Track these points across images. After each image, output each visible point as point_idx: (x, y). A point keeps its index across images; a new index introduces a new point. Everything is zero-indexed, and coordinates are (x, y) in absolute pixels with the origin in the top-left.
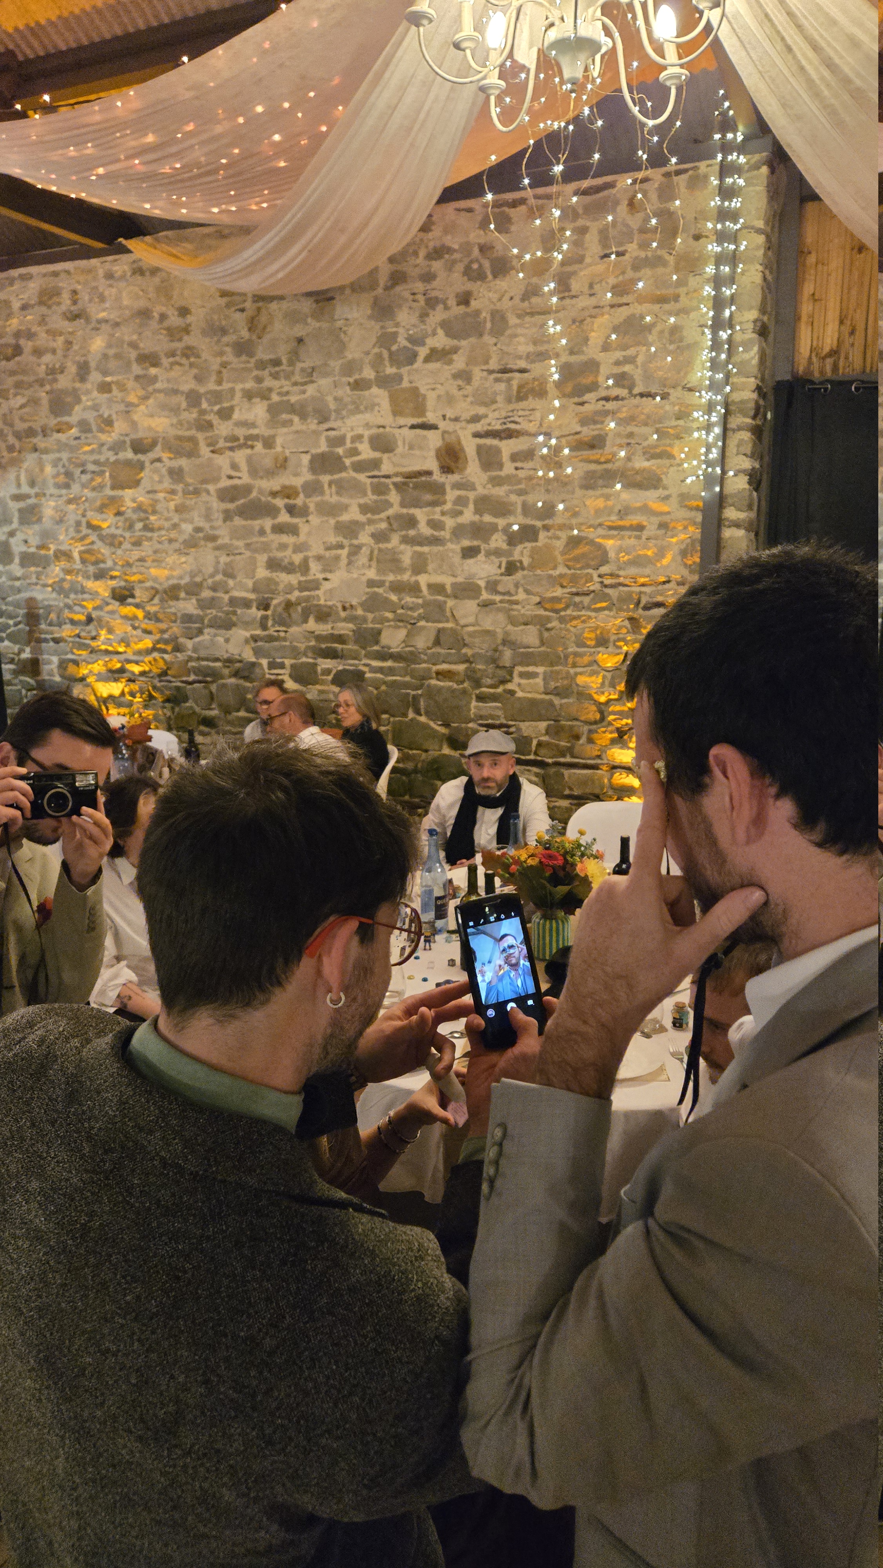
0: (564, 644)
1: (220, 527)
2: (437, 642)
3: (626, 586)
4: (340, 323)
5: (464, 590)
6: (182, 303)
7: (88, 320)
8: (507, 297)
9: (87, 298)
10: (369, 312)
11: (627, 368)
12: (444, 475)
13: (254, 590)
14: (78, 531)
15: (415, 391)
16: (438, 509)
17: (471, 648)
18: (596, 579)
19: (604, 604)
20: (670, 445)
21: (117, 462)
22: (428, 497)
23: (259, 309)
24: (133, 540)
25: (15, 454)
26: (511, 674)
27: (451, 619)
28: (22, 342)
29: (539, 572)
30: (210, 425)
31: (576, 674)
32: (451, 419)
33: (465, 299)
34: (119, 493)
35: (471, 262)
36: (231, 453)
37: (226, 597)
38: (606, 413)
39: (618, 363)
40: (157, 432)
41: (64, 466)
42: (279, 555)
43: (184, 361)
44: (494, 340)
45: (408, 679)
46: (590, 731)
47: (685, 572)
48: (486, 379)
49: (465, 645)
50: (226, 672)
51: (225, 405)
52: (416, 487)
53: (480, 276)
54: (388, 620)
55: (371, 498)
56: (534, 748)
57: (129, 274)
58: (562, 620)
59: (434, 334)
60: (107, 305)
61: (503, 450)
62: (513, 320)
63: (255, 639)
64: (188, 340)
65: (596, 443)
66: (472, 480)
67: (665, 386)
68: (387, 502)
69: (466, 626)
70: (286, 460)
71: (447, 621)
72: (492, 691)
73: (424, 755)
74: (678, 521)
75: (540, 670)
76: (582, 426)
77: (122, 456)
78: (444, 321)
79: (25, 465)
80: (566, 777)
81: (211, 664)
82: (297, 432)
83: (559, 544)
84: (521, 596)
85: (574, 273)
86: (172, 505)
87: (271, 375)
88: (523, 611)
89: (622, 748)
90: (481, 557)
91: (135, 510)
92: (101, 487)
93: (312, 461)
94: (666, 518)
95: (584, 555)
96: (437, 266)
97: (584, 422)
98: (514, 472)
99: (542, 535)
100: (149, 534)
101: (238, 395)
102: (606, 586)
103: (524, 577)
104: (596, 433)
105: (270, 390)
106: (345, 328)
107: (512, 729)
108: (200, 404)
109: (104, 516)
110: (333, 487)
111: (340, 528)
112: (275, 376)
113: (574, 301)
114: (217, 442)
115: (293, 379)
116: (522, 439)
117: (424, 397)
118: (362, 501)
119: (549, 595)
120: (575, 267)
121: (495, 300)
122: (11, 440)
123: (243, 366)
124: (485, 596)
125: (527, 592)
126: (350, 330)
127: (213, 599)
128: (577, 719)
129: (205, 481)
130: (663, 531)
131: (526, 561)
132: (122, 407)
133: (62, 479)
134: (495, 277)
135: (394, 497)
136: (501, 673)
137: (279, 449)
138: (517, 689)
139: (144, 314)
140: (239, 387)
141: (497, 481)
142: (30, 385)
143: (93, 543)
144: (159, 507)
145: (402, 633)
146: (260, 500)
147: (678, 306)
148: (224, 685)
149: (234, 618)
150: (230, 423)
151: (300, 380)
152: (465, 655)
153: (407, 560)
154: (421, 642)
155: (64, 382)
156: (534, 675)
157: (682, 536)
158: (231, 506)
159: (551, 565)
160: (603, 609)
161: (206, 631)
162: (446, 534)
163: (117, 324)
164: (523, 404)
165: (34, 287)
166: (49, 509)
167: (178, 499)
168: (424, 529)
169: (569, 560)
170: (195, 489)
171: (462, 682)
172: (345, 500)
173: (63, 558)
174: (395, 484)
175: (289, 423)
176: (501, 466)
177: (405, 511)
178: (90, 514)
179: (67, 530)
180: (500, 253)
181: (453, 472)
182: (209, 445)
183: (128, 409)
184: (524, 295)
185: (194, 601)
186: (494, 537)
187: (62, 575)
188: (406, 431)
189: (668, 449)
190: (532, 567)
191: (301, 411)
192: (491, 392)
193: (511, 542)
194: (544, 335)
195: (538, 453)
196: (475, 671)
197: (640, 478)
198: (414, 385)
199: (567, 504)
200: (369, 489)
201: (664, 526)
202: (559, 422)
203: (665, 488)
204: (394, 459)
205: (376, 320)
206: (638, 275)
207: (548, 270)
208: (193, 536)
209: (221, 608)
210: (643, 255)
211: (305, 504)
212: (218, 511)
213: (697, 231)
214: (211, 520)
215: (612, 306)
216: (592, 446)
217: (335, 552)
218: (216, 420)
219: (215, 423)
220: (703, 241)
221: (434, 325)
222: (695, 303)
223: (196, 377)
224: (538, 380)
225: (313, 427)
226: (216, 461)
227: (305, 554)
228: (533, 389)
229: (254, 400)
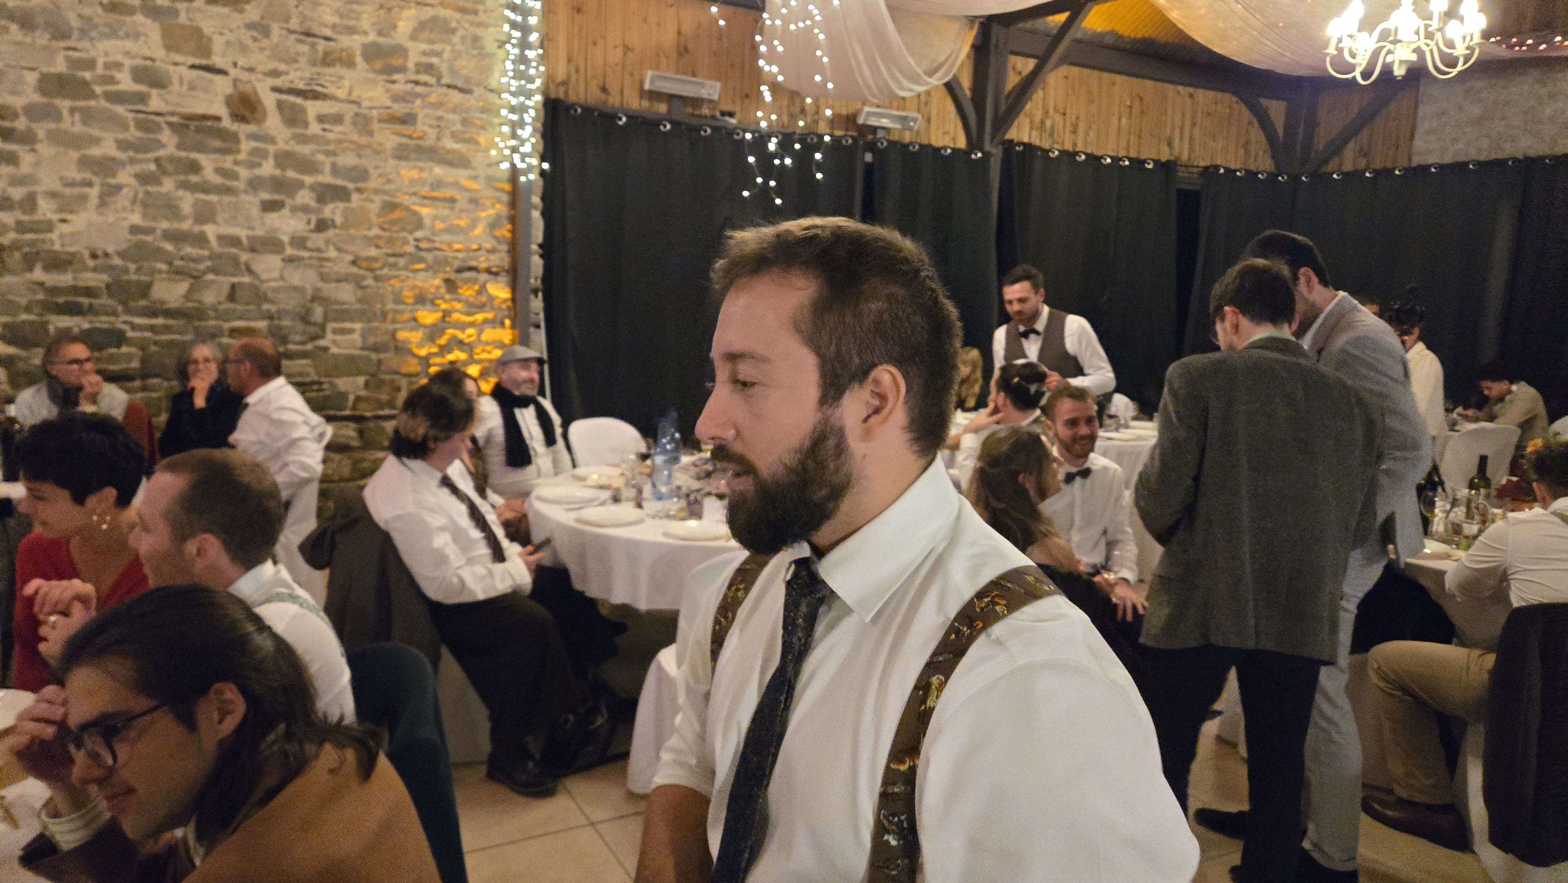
0: (381, 302)
2: (232, 296)
3: (442, 250)
5: (264, 244)
11: (435, 60)
12: (236, 124)
15: (197, 32)
16: (230, 158)
17: (274, 304)
18: (413, 243)
20: (478, 134)
22: (217, 144)
26: (323, 330)
27: (247, 273)
29: (352, 232)
31: (396, 330)
32: (243, 68)
38: (417, 95)
39: (424, 53)
44: (295, 3)
47: (493, 243)
48: (286, 38)
49: (267, 300)
52: (199, 130)
54: (160, 272)
55: (133, 134)
56: (350, 404)
58: (376, 279)
61: (308, 109)
65: (408, 120)
66: (272, 133)
67: (469, 83)
68: (158, 142)
69: (267, 281)
71: (243, 276)
72: (300, 348)
74: (486, 198)
75: (357, 326)
76: (392, 102)
82: (18, 43)
83: (374, 207)
84: (332, 253)
88: (335, 269)
90: (286, 212)
93: (40, 81)
94: (476, 195)
95: (400, 220)
97: (396, 98)
98: (321, 133)
99: (355, 197)
103: (337, 235)
104: (407, 111)
107: (325, 388)
110: (76, 115)
111: (85, 162)
116: (328, 103)
117: (210, 40)
118: (120, 136)
119: (364, 254)
124: (290, 251)
125: (339, 250)
128: (396, 375)
130: (473, 206)
131: (338, 220)
135: (167, 137)
136: (313, 330)
138: (330, 346)
141: (303, 139)
145: (183, 287)
147: (476, 19)
152: (269, 311)
153: (186, 207)
154: (209, 298)
156: (351, 331)
157: (492, 212)
159: (366, 226)
160: (420, 270)
162: (240, 185)
164: (329, 70)
168: (211, 177)
169: (384, 223)
172: (95, 132)
174: (169, 124)
176: (306, 124)
177: (183, 154)
181: (247, 122)
186: (300, 194)
188: (183, 70)
189: (475, 136)
190: (345, 226)
191: (22, 20)
192: (292, 51)
193: (322, 199)
194: (351, 11)
195: (348, 118)
196: (280, 328)
197: (450, 157)
198: (195, 24)
199: (380, 171)
200: (132, 124)
201: (474, 201)
202: (369, 95)
203: (474, 169)
204: (168, 97)
211: (29, 128)
215: (418, 3)
216: (403, 122)
217: (80, 190)
222: (492, 21)
224: (346, 51)
225: (44, 42)
227: (30, 188)
228: (340, 58)
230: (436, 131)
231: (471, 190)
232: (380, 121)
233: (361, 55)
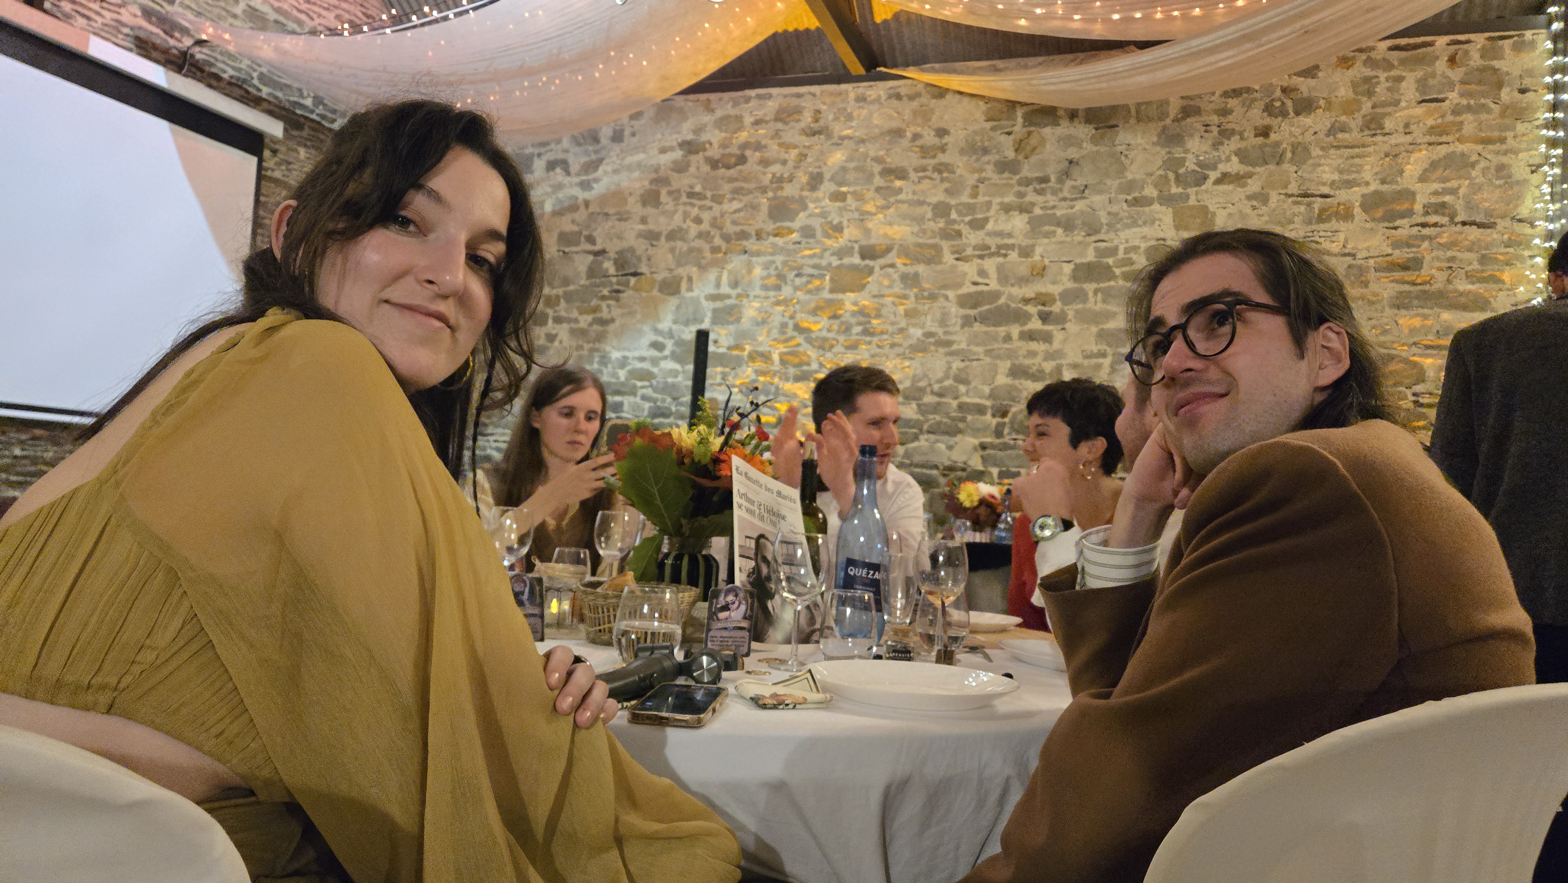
1: (955, 333)
4: (1119, 148)
6: (942, 125)
7: (829, 136)
8: (1312, 131)
9: (831, 117)
10: (1155, 139)
11: (1447, 198)
13: (991, 396)
14: (784, 333)
15: (1203, 207)
18: (1411, 398)
19: (1421, 423)
20: (1501, 271)
21: (839, 267)
23: (1029, 133)
24: (846, 344)
25: (720, 255)
28: (748, 153)
30: (959, 234)
33: (1264, 132)
34: (840, 296)
35: (1273, 100)
36: (979, 261)
37: (955, 403)
38: (1424, 238)
39: (1436, 193)
40: (894, 239)
41: (777, 268)
42: (1027, 362)
43: (936, 175)
44: (1295, 168)
48: (1284, 202)
50: (945, 479)
51: (980, 216)
53: (1284, 114)
57: (884, 98)
59: (1228, 160)
60: (854, 124)
62: (1316, 152)
63: (983, 447)
64: (942, 158)
65: (1412, 265)
67: (1491, 216)
70: (1044, 268)
76: (1393, 248)
77: (846, 261)
78: (1239, 149)
79: (730, 266)
81: (927, 470)
82: (1062, 243)
85: (1389, 114)
86: (901, 309)
87: (1035, 190)
91: (854, 314)
92: (818, 289)
93: (1075, 271)
96: (1232, 103)
97: (1397, 245)
100: (868, 339)
101: (995, 207)
102: (1421, 405)
104: (1412, 255)
105: (1033, 204)
106: (1125, 152)
108: (949, 214)
109: (817, 319)
110: (1099, 295)
111: (1102, 336)
112: (1041, 192)
113: (1386, 138)
114: (964, 250)
115: (1061, 195)
117: (1213, 214)
120: (1389, 109)
121: (1297, 134)
122: (718, 241)
123: (1004, 182)
126: (1132, 155)
127: (939, 404)
129: (945, 287)
132: (856, 215)
133: (772, 281)
134: (1297, 114)
137: (1037, 258)
139: (898, 133)
140: (997, 200)
142: (750, 192)
143: (799, 345)
144: (884, 311)
146: (1008, 306)
147: (1504, 147)
148: (940, 493)
149: (961, 425)
150: (981, 234)
151: (1069, 196)
155: (789, 190)
158: (972, 312)
161: (922, 437)
163: (862, 141)
164: (1325, 226)
165: (772, 105)
166: (751, 311)
167: (910, 303)
170: (931, 294)
172: (1112, 308)
173: (759, 359)
175: (1049, 235)
178: (799, 316)
179: (769, 332)
180: (1305, 94)
182: (953, 253)
183: (863, 217)
184: (1329, 131)
185: (914, 405)
187: (753, 376)
189: (1497, 274)
191: (1068, 225)
192: (1288, 213)
194: (1352, 165)
197: (1463, 300)
198: (1201, 203)
199: (1374, 322)
202: (1366, 245)
205: (1162, 146)
206: (1459, 119)
207: (1359, 111)
208: (923, 342)
209: (947, 415)
210: (1464, 102)
211: (1062, 311)
212: (956, 316)
213: (1523, 86)
214: (947, 326)
215: (1430, 144)
216: (1405, 268)
217: (1096, 360)
218: (965, 230)
219: (964, 232)
220: (1530, 95)
221: (1227, 153)
222: (1524, 146)
223: (947, 191)
224: (1344, 204)
225: (1080, 238)
226: (960, 268)
227: (1058, 362)
228: (1337, 213)
229: (1011, 213)
230: (1446, 273)
232: (1377, 271)
233: (1361, 206)
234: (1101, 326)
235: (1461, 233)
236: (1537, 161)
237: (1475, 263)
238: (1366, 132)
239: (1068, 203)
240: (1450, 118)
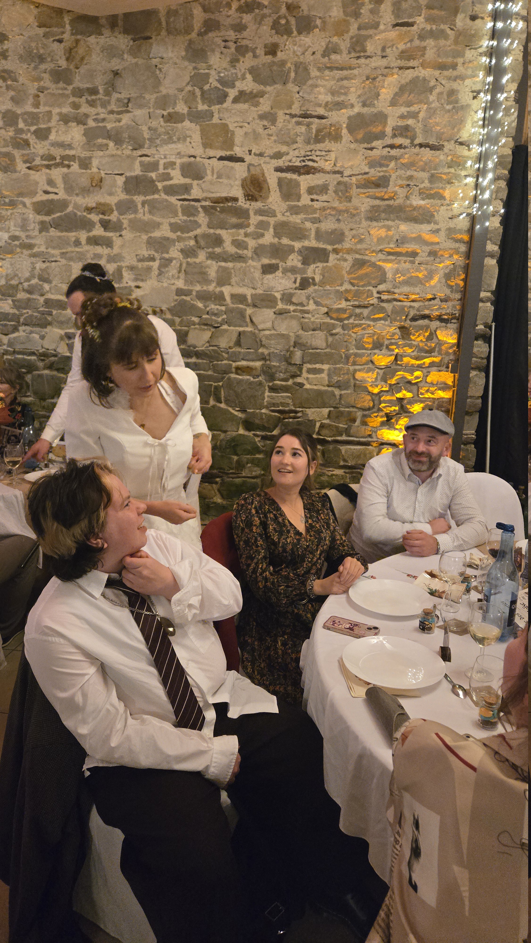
0: (347, 346)
1: (36, 236)
2: (238, 343)
3: (400, 301)
4: (155, 61)
5: (263, 300)
8: (310, 51)
10: (183, 53)
11: (410, 122)
12: (248, 202)
15: (225, 127)
16: (242, 231)
17: (267, 348)
18: (376, 295)
19: (381, 315)
20: (444, 189)
22: (234, 220)
23: (77, 41)
26: (301, 370)
27: (250, 324)
29: (328, 287)
30: (27, 143)
31: (355, 371)
32: (255, 154)
33: (273, 50)
35: (279, 17)
36: (48, 171)
37: (42, 300)
38: (392, 158)
39: (402, 117)
44: (297, 89)
45: (210, 373)
46: (364, 416)
47: (448, 291)
48: (289, 122)
49: (262, 346)
50: (41, 364)
51: (43, 126)
52: (223, 210)
53: (288, 32)
54: (194, 324)
55: (181, 218)
56: (317, 430)
58: (343, 327)
59: (243, 78)
61: (302, 183)
62: (314, 72)
65: (382, 182)
66: (273, 208)
67: (441, 140)
68: (196, 222)
69: (264, 330)
70: (101, 181)
71: (247, 326)
72: (284, 383)
73: (222, 436)
74: (445, 250)
75: (326, 367)
76: (370, 168)
78: (252, 67)
80: (343, 452)
81: (26, 357)
82: (113, 156)
83: (347, 265)
84: (312, 306)
85: (370, 36)
87: (88, 102)
88: (313, 319)
89: (388, 429)
90: (279, 273)
93: (125, 183)
94: (436, 248)
95: (366, 275)
96: (247, 18)
97: (372, 164)
98: (310, 203)
99: (332, 257)
101: (55, 118)
102: (383, 301)
103: (316, 291)
104: (382, 174)
105: (87, 116)
106: (160, 66)
107: (299, 415)
108: (17, 124)
110: (146, 206)
111: (151, 243)
112: (92, 104)
113: (367, 61)
114: (34, 160)
115: (109, 108)
116: (318, 176)
117: (233, 133)
118: (173, 221)
119: (336, 306)
120: (371, 32)
121: (299, 54)
123: (60, 92)
124: (280, 306)
125: (317, 303)
126: (165, 68)
127: (29, 300)
128: (353, 407)
129: (21, 194)
130: (433, 258)
131: (317, 278)
134: (300, 33)
135: (202, 218)
136: (293, 369)
137: (95, 170)
138: (305, 382)
140: (56, 111)
141: (295, 210)
145: (207, 335)
146: (75, 214)
147: (455, 73)
148: (39, 376)
149: (49, 318)
150: (46, 143)
151: (116, 110)
152: (263, 354)
153: (212, 273)
154: (223, 343)
156: (321, 371)
157: (448, 263)
158: (47, 219)
159: (339, 282)
160: (380, 319)
161: (21, 328)
162: (249, 253)
164: (320, 146)
168: (229, 248)
169: (354, 279)
170: (11, 201)
171: (258, 376)
172: (156, 219)
174: (203, 207)
175: (103, 147)
176: (299, 198)
177: (212, 231)
180: (306, 13)
181: (256, 200)
182: (25, 162)
184: (324, 51)
185: (10, 302)
186: (291, 257)
188: (214, 162)
189: (441, 191)
190: (322, 283)
191: (117, 138)
192: (292, 133)
193: (306, 262)
194: (341, 87)
195: (331, 188)
196: (269, 367)
197: (415, 213)
198: (223, 121)
199: (354, 232)
200: (180, 210)
201: (433, 254)
202: (350, 164)
203: (436, 223)
204: (203, 186)
205: (190, 60)
206: (424, 44)
207: (347, 32)
208: (10, 244)
209: (36, 309)
210: (428, 27)
211: (119, 220)
212: (34, 222)
213: (474, 13)
214: (27, 230)
215: (401, 68)
216: (377, 185)
217: (147, 263)
218: (32, 140)
219: (31, 142)
220: (478, 22)
221: (243, 71)
222: (469, 72)
223: (12, 99)
224: (335, 126)
225: (128, 152)
226: (32, 177)
227: (119, 264)
228: (330, 133)
229: (70, 124)
230: (405, 190)
231: (432, 244)
232: (358, 187)
233: (347, 127)
234: (150, 235)
235: (417, 155)
236: (478, 87)
237: (426, 181)
238: (353, 55)
239: (115, 115)
240: (417, 42)
